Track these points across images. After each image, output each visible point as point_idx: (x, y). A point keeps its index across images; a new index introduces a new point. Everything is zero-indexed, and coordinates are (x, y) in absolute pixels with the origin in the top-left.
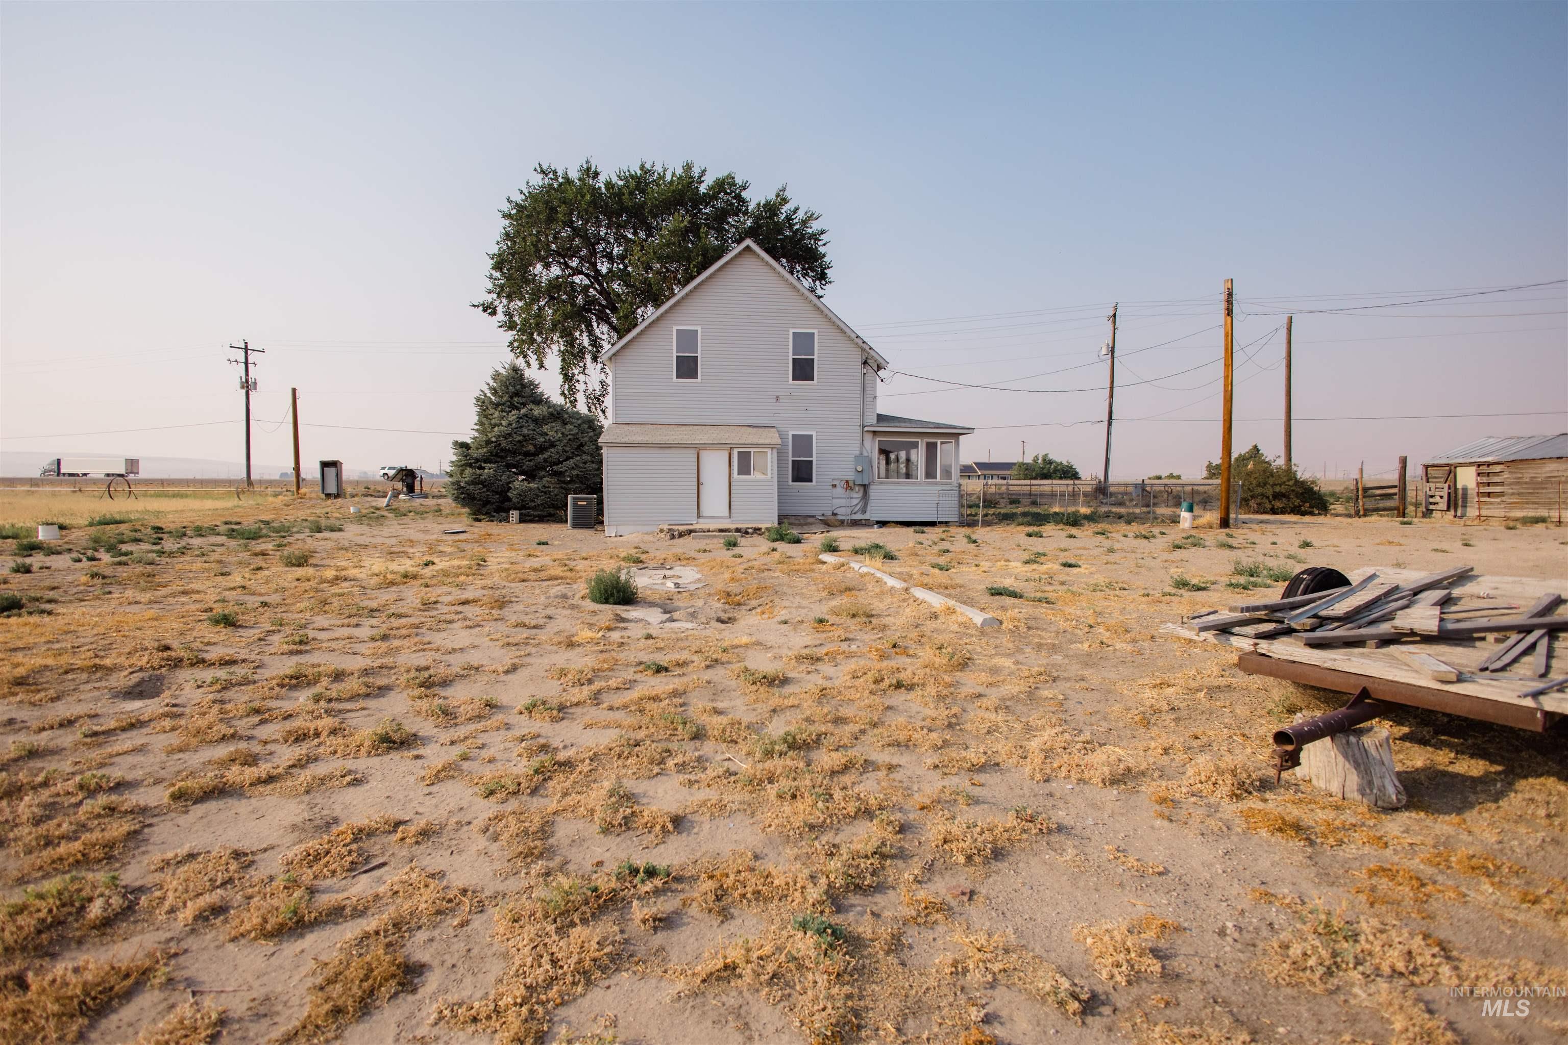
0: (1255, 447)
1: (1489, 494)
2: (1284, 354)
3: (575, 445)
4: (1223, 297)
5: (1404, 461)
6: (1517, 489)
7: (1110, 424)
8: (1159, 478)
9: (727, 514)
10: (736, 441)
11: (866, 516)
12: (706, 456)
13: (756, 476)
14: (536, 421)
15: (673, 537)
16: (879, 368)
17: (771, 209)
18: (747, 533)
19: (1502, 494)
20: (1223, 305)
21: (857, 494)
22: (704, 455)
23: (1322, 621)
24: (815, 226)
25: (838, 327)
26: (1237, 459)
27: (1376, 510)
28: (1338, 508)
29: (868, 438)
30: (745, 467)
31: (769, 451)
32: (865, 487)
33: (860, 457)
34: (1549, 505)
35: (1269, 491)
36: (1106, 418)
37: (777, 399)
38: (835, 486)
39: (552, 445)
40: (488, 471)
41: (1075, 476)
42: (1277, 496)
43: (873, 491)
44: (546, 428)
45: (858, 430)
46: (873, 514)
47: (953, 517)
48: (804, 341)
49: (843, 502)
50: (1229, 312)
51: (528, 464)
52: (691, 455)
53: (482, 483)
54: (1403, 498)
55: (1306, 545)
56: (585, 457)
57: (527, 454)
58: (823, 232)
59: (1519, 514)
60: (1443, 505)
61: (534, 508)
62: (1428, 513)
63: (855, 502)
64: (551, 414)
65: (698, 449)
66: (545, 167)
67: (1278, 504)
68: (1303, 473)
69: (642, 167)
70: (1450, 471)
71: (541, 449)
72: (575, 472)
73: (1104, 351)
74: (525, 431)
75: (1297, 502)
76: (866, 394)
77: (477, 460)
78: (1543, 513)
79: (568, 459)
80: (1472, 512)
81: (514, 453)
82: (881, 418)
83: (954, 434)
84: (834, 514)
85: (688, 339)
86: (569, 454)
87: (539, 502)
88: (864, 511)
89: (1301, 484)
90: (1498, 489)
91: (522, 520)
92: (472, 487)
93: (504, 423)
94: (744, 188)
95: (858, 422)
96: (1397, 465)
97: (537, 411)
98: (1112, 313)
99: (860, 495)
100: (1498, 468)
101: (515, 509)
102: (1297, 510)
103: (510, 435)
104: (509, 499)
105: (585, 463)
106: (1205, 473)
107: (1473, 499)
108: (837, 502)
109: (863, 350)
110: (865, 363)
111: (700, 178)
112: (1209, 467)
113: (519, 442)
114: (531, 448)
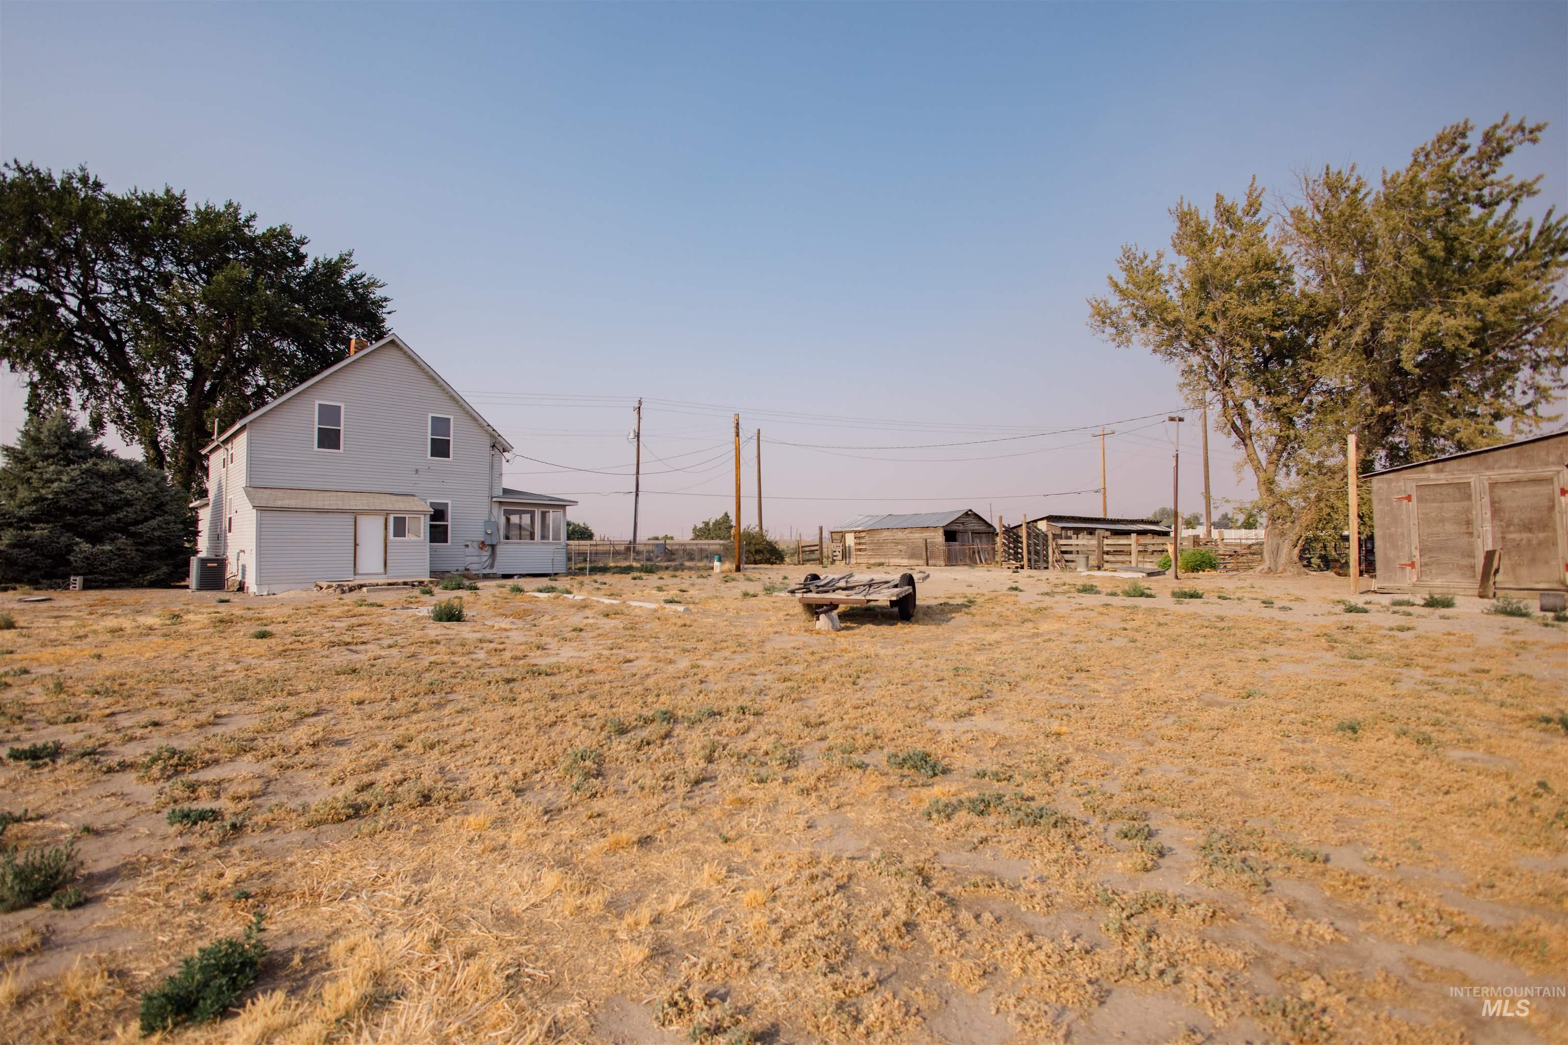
0: (726, 514)
1: (860, 550)
2: (756, 454)
3: (154, 504)
4: (734, 425)
5: (821, 529)
6: (872, 546)
7: (637, 495)
8: (657, 539)
9: (382, 571)
10: (390, 507)
11: (494, 571)
12: (363, 521)
13: (409, 537)
14: (103, 476)
15: (343, 592)
16: (504, 451)
17: (333, 269)
18: (413, 586)
19: (865, 550)
20: (733, 430)
21: (487, 553)
22: (359, 517)
23: (818, 587)
24: (378, 294)
25: (471, 416)
26: (714, 524)
27: (808, 561)
28: (787, 560)
29: (495, 508)
30: (400, 528)
31: (422, 517)
32: (493, 547)
33: (488, 523)
34: (885, 556)
35: (753, 549)
36: (634, 490)
37: (417, 471)
38: (467, 546)
39: (128, 503)
40: (40, 532)
41: (590, 536)
42: (758, 552)
43: (500, 550)
44: (119, 486)
45: (487, 500)
46: (499, 569)
47: (561, 568)
48: (440, 425)
49: (476, 559)
50: (738, 435)
51: (93, 525)
52: (349, 519)
53: (30, 545)
54: (821, 553)
55: (785, 578)
56: (167, 517)
57: (96, 513)
58: (386, 300)
59: (872, 561)
60: (840, 557)
61: (103, 573)
62: (833, 562)
63: (485, 559)
64: (122, 470)
65: (356, 514)
66: (24, 165)
67: (758, 557)
68: (771, 537)
69: (168, 191)
70: (842, 534)
71: (112, 508)
72: (157, 534)
73: (632, 435)
74: (94, 488)
75: (768, 556)
76: (494, 471)
77: (21, 519)
78: (883, 560)
79: (147, 519)
80: (853, 561)
81: (75, 513)
82: (506, 491)
83: (561, 506)
84: (467, 570)
85: (330, 413)
86: (148, 514)
87: (113, 565)
88: (492, 566)
89: (769, 544)
90: (863, 547)
91: (86, 586)
92: (16, 551)
93: (65, 478)
94: (302, 242)
95: (487, 493)
96: (818, 532)
97: (104, 467)
98: (637, 405)
99: (488, 553)
100: (863, 534)
101: (78, 575)
102: (768, 561)
103: (73, 492)
104: (69, 563)
105: (168, 523)
106: (691, 535)
107: (853, 553)
108: (469, 559)
109: (492, 436)
110: (493, 446)
111: (247, 221)
112: (695, 529)
113: (85, 500)
114: (100, 507)
